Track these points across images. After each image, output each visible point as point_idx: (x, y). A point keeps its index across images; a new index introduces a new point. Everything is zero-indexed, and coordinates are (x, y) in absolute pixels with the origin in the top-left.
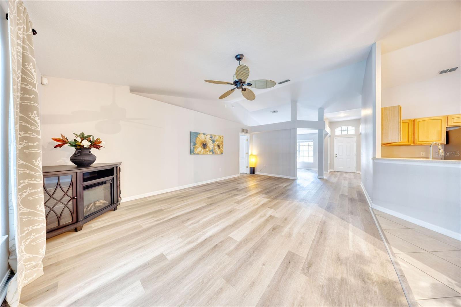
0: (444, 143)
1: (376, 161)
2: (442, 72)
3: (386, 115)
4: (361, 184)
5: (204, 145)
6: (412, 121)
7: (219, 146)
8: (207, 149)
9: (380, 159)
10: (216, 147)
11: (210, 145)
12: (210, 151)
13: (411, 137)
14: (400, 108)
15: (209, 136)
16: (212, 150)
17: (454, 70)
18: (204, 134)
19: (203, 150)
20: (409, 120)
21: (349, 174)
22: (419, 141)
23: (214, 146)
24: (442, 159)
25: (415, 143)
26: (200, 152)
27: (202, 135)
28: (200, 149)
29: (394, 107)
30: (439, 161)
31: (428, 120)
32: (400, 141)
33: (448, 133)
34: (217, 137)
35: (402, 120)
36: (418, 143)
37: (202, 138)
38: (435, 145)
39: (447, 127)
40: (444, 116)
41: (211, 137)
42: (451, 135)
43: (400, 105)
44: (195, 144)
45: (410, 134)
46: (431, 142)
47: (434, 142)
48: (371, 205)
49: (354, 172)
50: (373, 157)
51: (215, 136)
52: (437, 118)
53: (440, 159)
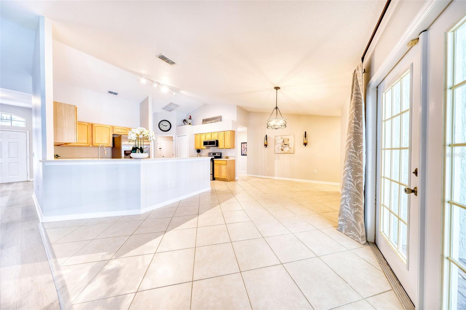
0: (111, 146)
1: (46, 164)
2: (110, 92)
3: (61, 111)
4: (33, 196)
6: (90, 124)
9: (52, 161)
13: (90, 140)
14: (75, 108)
17: (116, 94)
20: (89, 123)
21: (15, 184)
22: (96, 143)
24: (111, 158)
25: (93, 145)
29: (70, 105)
30: (109, 160)
31: (102, 126)
32: (76, 142)
33: (113, 138)
35: (78, 121)
36: (95, 145)
38: (102, 147)
39: (113, 135)
40: (111, 126)
42: (115, 140)
43: (75, 106)
45: (89, 136)
46: (99, 145)
47: (101, 145)
48: (42, 220)
49: (26, 180)
50: (43, 159)
52: (107, 126)
53: (109, 158)
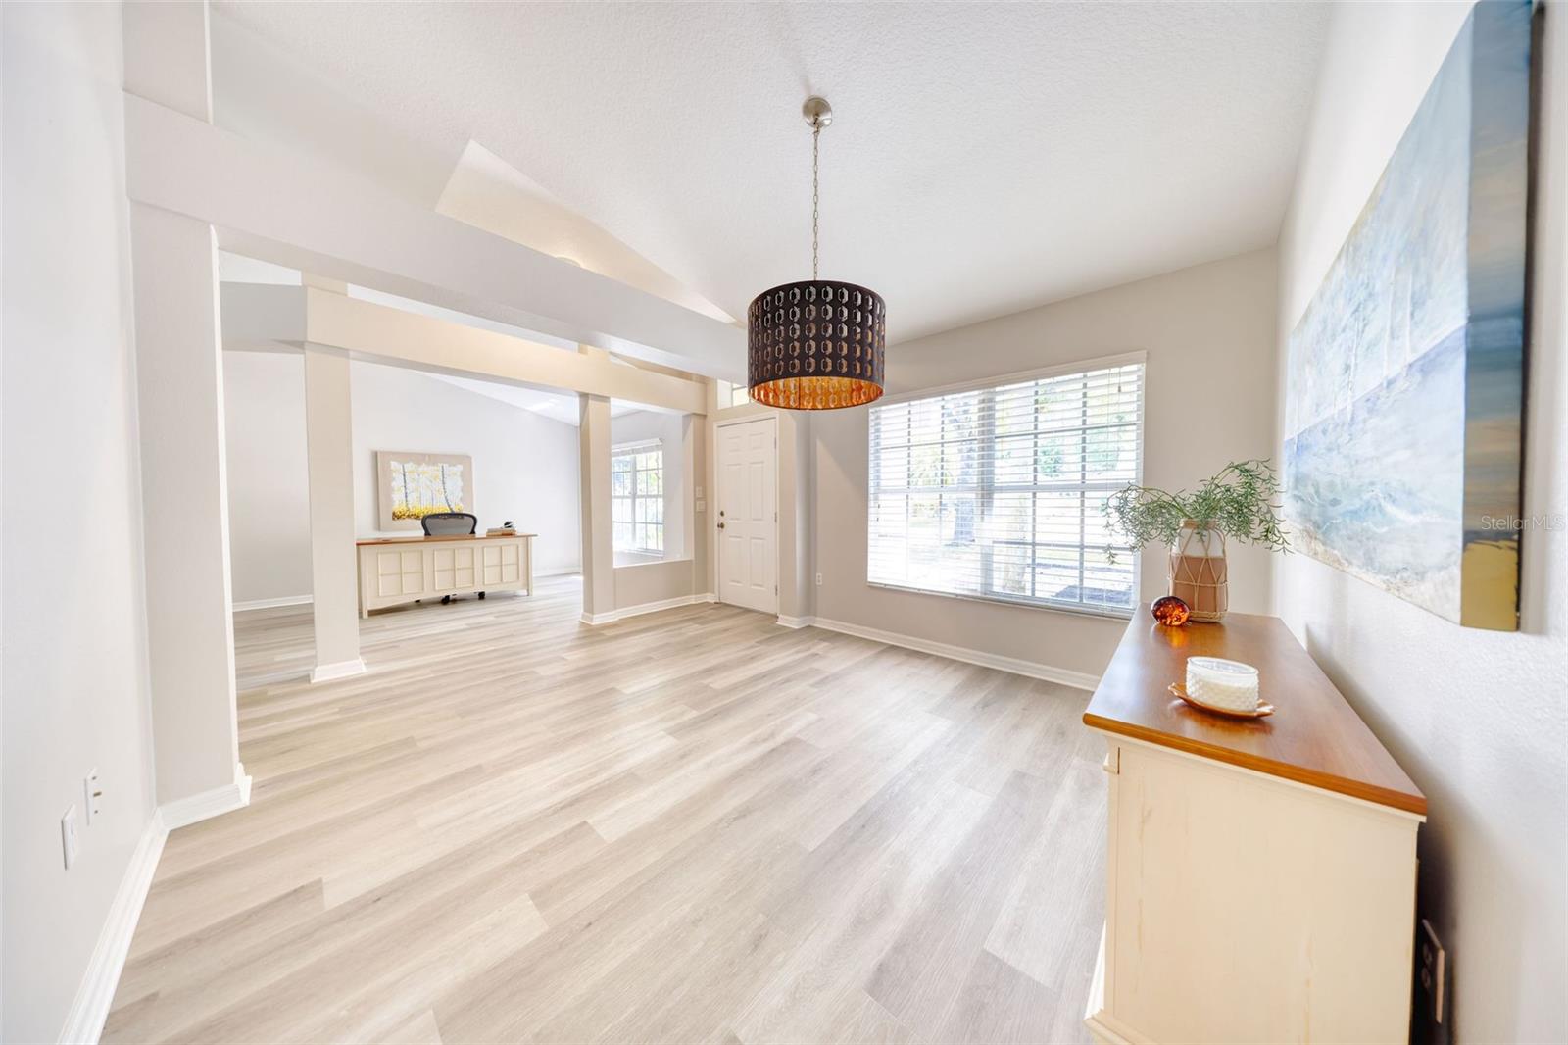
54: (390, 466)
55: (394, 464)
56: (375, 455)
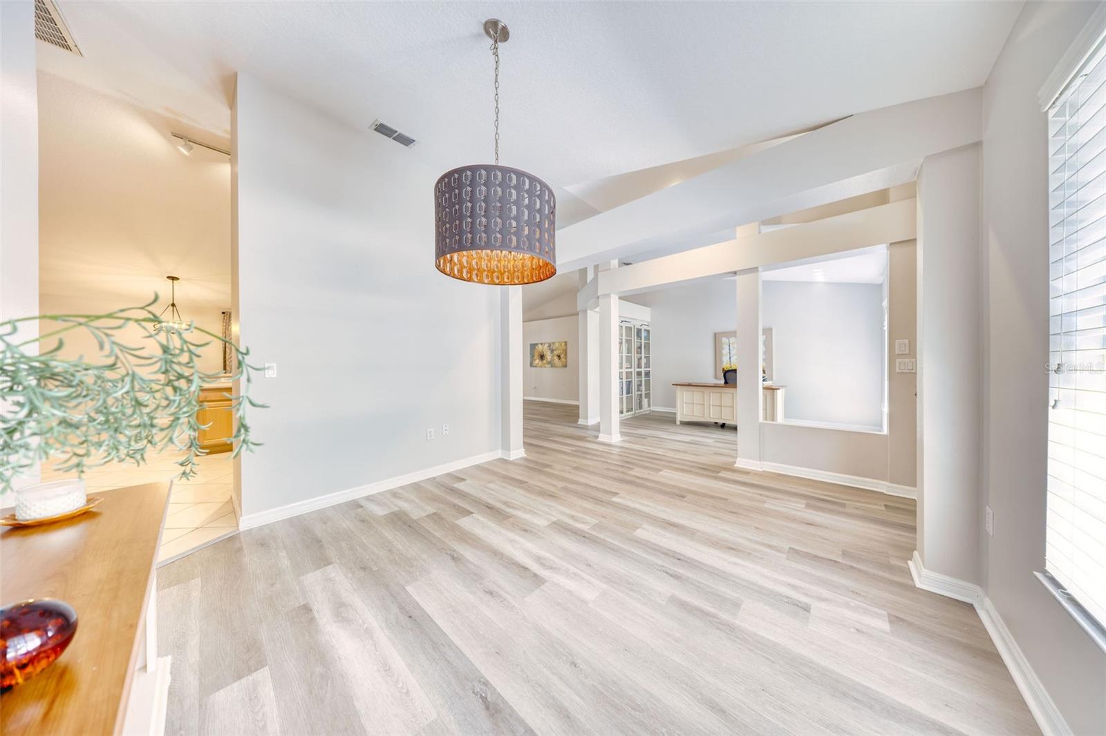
5: (542, 357)
7: (559, 356)
8: (545, 361)
10: (556, 358)
11: (548, 356)
12: (548, 363)
15: (547, 345)
16: (551, 362)
18: (542, 344)
19: (540, 362)
23: (553, 357)
26: (538, 364)
27: (540, 346)
28: (537, 361)
34: (557, 344)
37: (540, 348)
41: (549, 346)
44: (534, 356)
51: (554, 343)
54: (721, 340)
55: (725, 340)
56: (715, 334)
